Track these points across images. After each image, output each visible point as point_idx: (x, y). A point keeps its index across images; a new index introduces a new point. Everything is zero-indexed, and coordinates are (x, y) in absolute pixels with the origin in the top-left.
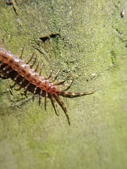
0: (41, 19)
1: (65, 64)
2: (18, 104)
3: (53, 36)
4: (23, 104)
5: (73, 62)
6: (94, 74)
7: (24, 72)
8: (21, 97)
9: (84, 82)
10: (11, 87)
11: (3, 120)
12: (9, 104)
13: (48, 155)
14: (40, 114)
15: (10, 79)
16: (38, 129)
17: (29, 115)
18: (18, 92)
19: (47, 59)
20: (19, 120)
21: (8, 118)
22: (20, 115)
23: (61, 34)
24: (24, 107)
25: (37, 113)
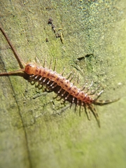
0: (80, 44)
1: (96, 77)
2: (58, 111)
3: (88, 56)
4: (62, 111)
5: (102, 75)
6: (120, 84)
7: (67, 86)
8: (61, 106)
9: (112, 91)
10: (54, 98)
11: (47, 125)
12: (52, 112)
13: (82, 153)
14: (75, 119)
15: (53, 92)
16: (74, 131)
17: (67, 120)
18: (59, 102)
19: (82, 74)
20: (59, 125)
21: (51, 124)
22: (60, 121)
23: (94, 54)
24: (63, 114)
25: (73, 119)
